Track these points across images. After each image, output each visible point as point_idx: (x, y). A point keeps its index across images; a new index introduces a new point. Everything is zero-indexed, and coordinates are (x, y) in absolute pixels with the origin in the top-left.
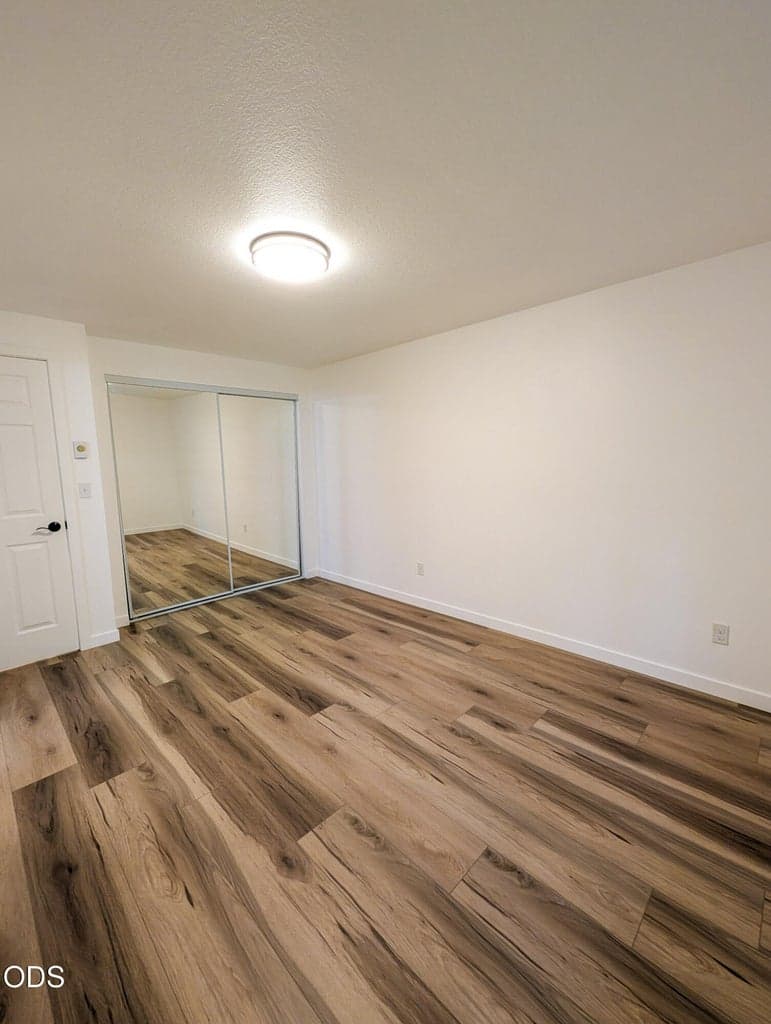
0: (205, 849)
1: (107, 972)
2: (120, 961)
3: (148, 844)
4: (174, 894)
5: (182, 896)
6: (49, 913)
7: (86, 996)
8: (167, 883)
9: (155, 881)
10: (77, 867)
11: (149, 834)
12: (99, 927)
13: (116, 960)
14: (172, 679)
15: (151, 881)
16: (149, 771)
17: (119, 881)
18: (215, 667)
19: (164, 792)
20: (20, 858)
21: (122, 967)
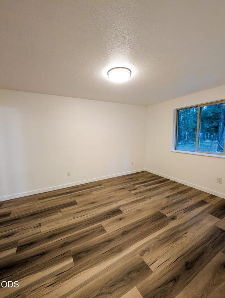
0: (173, 232)
1: (207, 245)
2: (203, 243)
3: (174, 245)
4: (186, 236)
5: (185, 235)
6: (201, 264)
7: (212, 247)
8: (184, 238)
9: (184, 241)
10: (186, 262)
11: (171, 245)
12: (198, 250)
13: (203, 244)
14: (72, 258)
15: (184, 242)
16: (144, 252)
17: (186, 249)
18: (69, 240)
19: (154, 245)
20: (189, 285)
21: (204, 242)
